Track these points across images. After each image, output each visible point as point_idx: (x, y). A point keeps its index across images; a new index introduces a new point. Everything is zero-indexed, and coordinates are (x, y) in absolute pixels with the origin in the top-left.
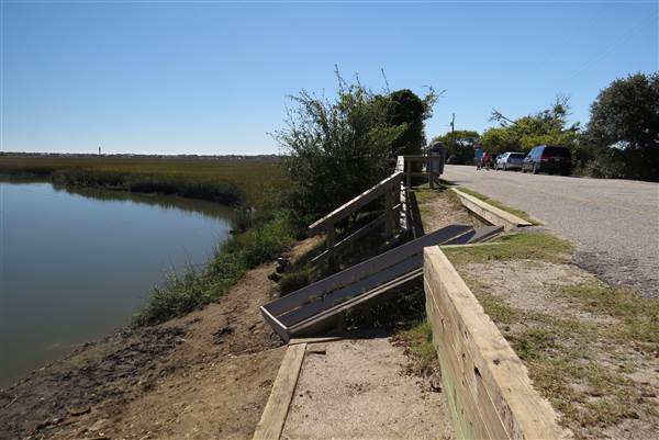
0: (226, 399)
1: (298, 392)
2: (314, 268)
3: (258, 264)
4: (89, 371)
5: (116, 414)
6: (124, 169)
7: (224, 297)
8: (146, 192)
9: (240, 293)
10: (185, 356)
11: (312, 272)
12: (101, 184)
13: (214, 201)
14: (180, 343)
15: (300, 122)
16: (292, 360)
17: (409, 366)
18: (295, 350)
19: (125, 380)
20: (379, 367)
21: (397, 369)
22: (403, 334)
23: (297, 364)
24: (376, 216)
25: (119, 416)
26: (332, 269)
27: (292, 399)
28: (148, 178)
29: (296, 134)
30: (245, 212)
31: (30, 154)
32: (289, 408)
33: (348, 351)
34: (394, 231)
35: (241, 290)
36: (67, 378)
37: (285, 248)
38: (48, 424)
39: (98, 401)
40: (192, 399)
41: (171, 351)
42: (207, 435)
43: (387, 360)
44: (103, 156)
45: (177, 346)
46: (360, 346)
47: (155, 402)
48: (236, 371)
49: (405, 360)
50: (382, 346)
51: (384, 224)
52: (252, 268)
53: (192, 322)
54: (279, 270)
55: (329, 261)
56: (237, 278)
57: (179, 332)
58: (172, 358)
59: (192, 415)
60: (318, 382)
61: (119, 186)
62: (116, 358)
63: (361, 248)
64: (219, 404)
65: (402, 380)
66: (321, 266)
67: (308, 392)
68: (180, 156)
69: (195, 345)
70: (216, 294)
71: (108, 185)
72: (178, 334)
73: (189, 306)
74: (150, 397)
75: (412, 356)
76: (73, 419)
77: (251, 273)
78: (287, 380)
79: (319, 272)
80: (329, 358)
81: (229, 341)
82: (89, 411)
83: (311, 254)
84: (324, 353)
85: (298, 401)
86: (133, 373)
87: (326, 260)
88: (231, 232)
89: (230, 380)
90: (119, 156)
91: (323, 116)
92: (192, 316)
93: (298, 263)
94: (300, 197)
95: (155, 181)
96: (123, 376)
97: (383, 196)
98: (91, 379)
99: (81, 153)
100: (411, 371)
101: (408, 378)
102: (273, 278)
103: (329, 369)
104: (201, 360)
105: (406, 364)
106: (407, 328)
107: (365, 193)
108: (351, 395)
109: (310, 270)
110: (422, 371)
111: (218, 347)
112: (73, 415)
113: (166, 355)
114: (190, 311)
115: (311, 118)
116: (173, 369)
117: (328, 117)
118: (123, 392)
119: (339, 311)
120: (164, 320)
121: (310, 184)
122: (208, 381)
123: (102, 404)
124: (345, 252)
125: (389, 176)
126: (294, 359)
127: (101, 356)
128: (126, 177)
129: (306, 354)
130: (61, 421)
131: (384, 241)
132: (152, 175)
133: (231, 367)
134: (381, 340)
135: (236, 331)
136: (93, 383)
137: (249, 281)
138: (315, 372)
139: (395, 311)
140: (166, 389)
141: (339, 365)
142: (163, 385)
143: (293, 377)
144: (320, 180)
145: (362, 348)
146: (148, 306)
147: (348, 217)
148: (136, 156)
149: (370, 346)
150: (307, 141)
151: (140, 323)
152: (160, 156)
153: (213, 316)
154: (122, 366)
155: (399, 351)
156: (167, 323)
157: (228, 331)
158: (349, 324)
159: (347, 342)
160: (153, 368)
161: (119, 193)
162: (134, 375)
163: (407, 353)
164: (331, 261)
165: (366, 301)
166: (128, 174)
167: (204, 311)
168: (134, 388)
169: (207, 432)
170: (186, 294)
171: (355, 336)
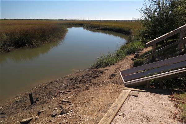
0: (105, 99)
1: (119, 113)
2: (146, 59)
3: (130, 54)
4: (76, 79)
5: (76, 94)
6: (101, 24)
7: (117, 64)
8: (105, 30)
9: (122, 63)
10: (100, 81)
11: (145, 60)
12: (94, 28)
13: (123, 33)
14: (100, 76)
15: (149, 5)
16: (122, 97)
17: (176, 114)
18: (125, 92)
19: (83, 84)
20: (160, 110)
21: (169, 113)
22: (176, 96)
23: (123, 100)
24: (175, 41)
25: (76, 96)
26: (153, 60)
27: (115, 116)
28: (106, 27)
29: (147, 9)
30: (131, 37)
31: (80, 20)
32: (112, 121)
33: (148, 98)
34: (182, 48)
35: (123, 62)
36: (71, 80)
37: (140, 50)
38: (61, 92)
39: (74, 89)
40: (96, 96)
41: (97, 78)
42: (95, 111)
43: (165, 107)
44: (96, 20)
45: (99, 77)
46: (154, 96)
47: (86, 94)
48: (111, 90)
49: (174, 110)
50: (165, 98)
51: (178, 44)
52: (128, 55)
53: (106, 70)
54: (135, 57)
55: (152, 56)
56: (123, 58)
57: (101, 72)
58: (96, 80)
59: (94, 102)
60: (130, 110)
61: (98, 28)
62: (83, 77)
63: (166, 53)
64: (102, 100)
65: (170, 121)
66: (149, 58)
67: (123, 114)
68: (116, 20)
69: (104, 77)
70: (115, 62)
71: (96, 28)
72: (101, 73)
73: (107, 65)
74: (86, 92)
75: (178, 108)
76: (66, 92)
77: (128, 56)
78: (116, 107)
79: (148, 60)
80: (138, 99)
81: (113, 78)
82: (71, 91)
83: (147, 53)
84: (137, 96)
85: (118, 117)
86: (86, 82)
87: (151, 56)
88: (126, 43)
89: (108, 93)
90: (101, 20)
91: (159, 3)
92: (106, 68)
93: (141, 56)
94: (145, 33)
95: (107, 27)
96: (83, 83)
97: (180, 33)
98: (76, 82)
99: (91, 20)
100: (175, 117)
101: (174, 120)
102: (132, 59)
103: (137, 105)
104: (103, 83)
105: (174, 112)
106: (179, 93)
107: (171, 32)
108: (142, 121)
109: (144, 59)
110: (182, 119)
111: (110, 80)
112: (67, 91)
113: (95, 79)
114: (106, 66)
115: (153, 3)
116: (95, 84)
117: (161, 3)
118: (81, 88)
119: (148, 79)
120: (99, 68)
121: (150, 28)
122: (102, 91)
123: (75, 90)
124: (159, 54)
125: (183, 25)
126: (123, 97)
127: (80, 75)
128: (100, 26)
129: (129, 95)
130: (64, 92)
131: (177, 51)
132: (107, 25)
133: (111, 88)
134: (165, 96)
135: (116, 76)
136: (76, 83)
137: (126, 59)
138: (130, 104)
139: (174, 84)
140: (91, 90)
141: (142, 104)
142: (91, 88)
143: (119, 106)
144: (154, 26)
145: (155, 98)
146: (96, 63)
147: (164, 40)
148: (105, 20)
149: (159, 97)
150: (151, 12)
151: (93, 67)
152: (111, 20)
153: (111, 69)
154: (84, 80)
155: (172, 104)
156: (99, 69)
157: (113, 75)
158: (152, 85)
159: (149, 93)
160: (90, 82)
161: (98, 30)
162: (86, 83)
163: (176, 106)
164: (153, 57)
165: (161, 77)
166: (101, 25)
167: (110, 67)
168: (84, 87)
169: (96, 110)
170: (106, 61)
171: (153, 91)
